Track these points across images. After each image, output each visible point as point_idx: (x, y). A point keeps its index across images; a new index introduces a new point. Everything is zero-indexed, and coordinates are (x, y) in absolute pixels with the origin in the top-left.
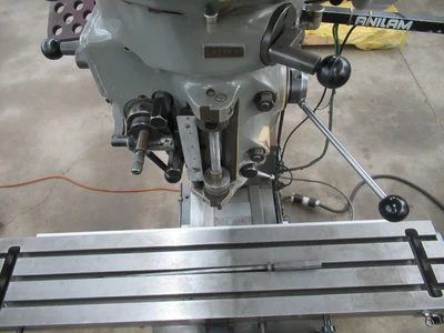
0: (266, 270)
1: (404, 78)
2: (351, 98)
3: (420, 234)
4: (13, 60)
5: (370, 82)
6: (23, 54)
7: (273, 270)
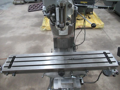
0: (72, 59)
1: (104, 34)
2: (92, 39)
3: (106, 52)
4: (10, 31)
5: (96, 36)
6: (13, 30)
7: (74, 59)
